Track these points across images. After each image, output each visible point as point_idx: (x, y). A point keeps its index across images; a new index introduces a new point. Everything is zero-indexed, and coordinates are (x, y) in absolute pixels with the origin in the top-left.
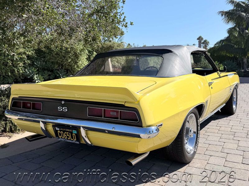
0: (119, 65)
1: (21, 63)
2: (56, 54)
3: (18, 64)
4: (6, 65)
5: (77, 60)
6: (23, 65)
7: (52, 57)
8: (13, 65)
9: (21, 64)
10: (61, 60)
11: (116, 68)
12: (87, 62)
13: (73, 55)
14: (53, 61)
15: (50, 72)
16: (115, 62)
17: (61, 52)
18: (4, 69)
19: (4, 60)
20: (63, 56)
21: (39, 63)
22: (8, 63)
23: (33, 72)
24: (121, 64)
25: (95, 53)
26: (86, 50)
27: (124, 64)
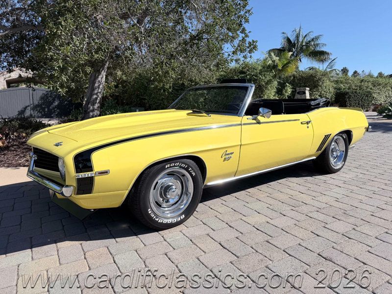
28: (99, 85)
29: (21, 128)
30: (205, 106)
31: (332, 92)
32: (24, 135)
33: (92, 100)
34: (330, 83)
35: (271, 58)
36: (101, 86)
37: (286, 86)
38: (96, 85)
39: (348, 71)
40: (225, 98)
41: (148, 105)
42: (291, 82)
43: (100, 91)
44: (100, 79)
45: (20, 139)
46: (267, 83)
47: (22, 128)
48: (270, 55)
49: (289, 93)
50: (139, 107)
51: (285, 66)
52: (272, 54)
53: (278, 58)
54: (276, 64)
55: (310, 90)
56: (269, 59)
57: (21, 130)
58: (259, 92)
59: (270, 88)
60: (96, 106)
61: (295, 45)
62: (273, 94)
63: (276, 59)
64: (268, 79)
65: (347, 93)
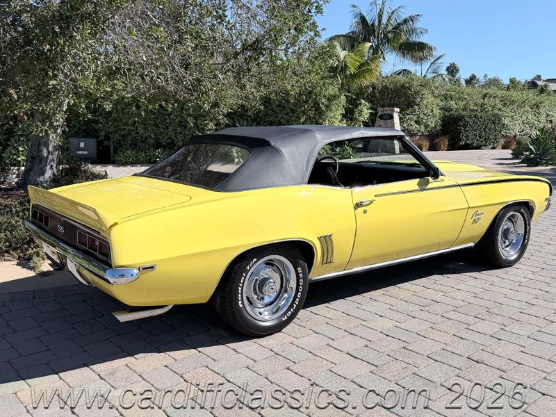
0: (423, 129)
1: (211, 124)
2: (278, 106)
4: (185, 127)
6: (214, 127)
7: (270, 112)
8: (198, 127)
11: (415, 135)
12: (345, 121)
13: (312, 107)
14: (271, 119)
16: (412, 123)
17: (288, 102)
18: (181, 133)
19: (182, 117)
20: (291, 110)
22: (187, 122)
24: (426, 127)
25: (363, 101)
26: (343, 97)
27: (435, 127)
37: (361, 104)
42: (368, 96)
50: (84, 137)
64: (331, 90)
65: (463, 117)
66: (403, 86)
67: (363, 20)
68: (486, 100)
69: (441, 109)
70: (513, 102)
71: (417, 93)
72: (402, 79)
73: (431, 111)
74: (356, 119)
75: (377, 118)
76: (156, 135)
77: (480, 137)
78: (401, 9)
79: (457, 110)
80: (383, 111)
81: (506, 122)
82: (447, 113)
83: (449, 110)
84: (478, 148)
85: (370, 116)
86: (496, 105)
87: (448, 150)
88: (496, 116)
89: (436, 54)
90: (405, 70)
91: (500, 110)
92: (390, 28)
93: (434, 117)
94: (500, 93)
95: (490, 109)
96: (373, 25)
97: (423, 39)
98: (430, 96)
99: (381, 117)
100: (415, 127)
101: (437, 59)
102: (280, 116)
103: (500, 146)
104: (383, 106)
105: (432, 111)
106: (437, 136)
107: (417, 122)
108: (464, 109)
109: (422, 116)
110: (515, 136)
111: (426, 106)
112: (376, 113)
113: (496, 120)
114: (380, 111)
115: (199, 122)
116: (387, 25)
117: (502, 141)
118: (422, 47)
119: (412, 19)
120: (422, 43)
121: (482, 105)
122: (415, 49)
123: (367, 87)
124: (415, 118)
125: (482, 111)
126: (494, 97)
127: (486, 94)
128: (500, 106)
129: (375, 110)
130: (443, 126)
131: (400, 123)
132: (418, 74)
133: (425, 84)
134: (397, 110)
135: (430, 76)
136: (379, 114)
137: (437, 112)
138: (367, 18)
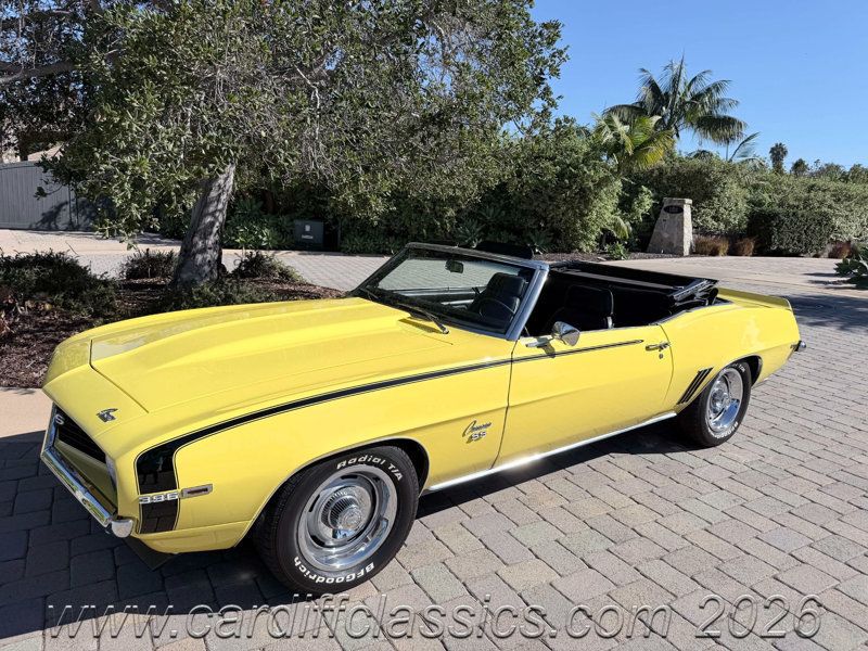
0: (722, 226)
1: (451, 210)
3: (445, 212)
5: (586, 208)
6: (455, 214)
8: (435, 214)
9: (451, 212)
10: (543, 206)
11: (711, 234)
12: (619, 212)
15: (514, 234)
16: (709, 218)
18: (416, 220)
21: (492, 211)
23: (472, 232)
24: (727, 224)
25: (645, 189)
26: (619, 183)
27: (740, 225)
28: (219, 195)
29: (40, 291)
30: (457, 226)
31: (744, 210)
32: (48, 307)
33: (202, 227)
34: (739, 190)
35: (612, 128)
36: (224, 197)
37: (642, 192)
38: (213, 194)
39: (785, 153)
40: (504, 212)
41: (331, 217)
42: (652, 183)
43: (220, 206)
44: (221, 181)
45: (39, 315)
46: (599, 185)
47: (45, 291)
48: (609, 121)
49: (648, 208)
50: (310, 219)
51: (640, 149)
52: (616, 119)
53: (627, 128)
54: (621, 142)
55: (694, 204)
56: (607, 129)
57: (42, 294)
58: (579, 202)
59: (604, 196)
60: (211, 240)
61: (668, 100)
62: (611, 209)
63: (623, 129)
64: (602, 175)
65: (776, 215)
66: (699, 172)
67: (654, 87)
68: (812, 194)
69: (749, 202)
70: (849, 198)
71: (717, 181)
72: (698, 162)
73: (734, 204)
74: (634, 211)
75: (662, 211)
76: (388, 221)
77: (799, 241)
78: (707, 75)
79: (770, 204)
80: (670, 201)
81: (838, 223)
82: (757, 209)
83: (760, 204)
84: (796, 255)
85: (652, 208)
86: (825, 201)
87: (753, 255)
88: (825, 215)
89: (747, 132)
90: (704, 151)
91: (830, 207)
92: (688, 99)
93: (738, 212)
94: (832, 186)
95: (816, 205)
96: (666, 94)
97: (731, 113)
98: (734, 186)
99: (667, 210)
100: (712, 223)
101: (749, 139)
102: (536, 204)
103: (826, 254)
104: (672, 196)
105: (736, 205)
106: (741, 237)
107: (713, 218)
108: (781, 205)
109: (722, 210)
110: (849, 241)
111: (729, 198)
112: (661, 204)
113: (824, 220)
114: (667, 201)
115: (438, 208)
116: (685, 94)
117: (829, 248)
118: (728, 122)
119: (717, 87)
120: (730, 118)
121: (806, 200)
122: (718, 126)
123: (652, 172)
124: (713, 213)
125: (805, 208)
126: (824, 191)
127: (813, 186)
128: (830, 201)
129: (661, 200)
130: (749, 224)
131: (692, 217)
132: (722, 157)
133: (729, 169)
134: (689, 201)
135: (737, 160)
136: (665, 206)
137: (743, 206)
138: (659, 85)
